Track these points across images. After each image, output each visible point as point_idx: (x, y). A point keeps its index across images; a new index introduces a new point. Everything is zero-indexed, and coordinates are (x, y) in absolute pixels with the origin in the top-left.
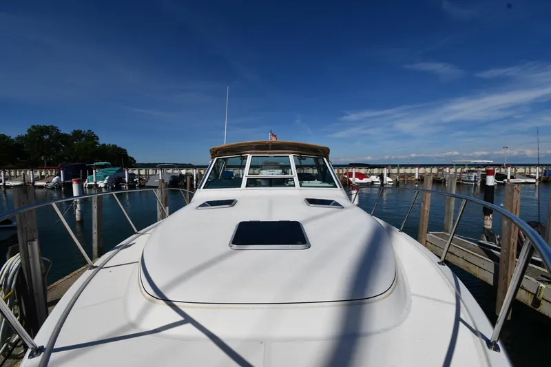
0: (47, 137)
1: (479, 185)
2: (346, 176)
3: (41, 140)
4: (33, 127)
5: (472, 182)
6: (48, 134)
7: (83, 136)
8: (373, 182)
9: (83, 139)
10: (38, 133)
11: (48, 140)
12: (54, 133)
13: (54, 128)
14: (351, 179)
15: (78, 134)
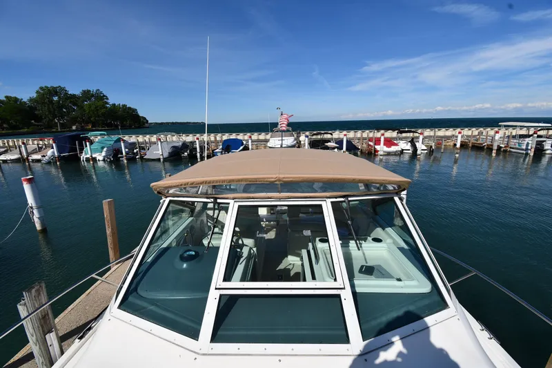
0: (56, 98)
1: (532, 154)
2: (371, 143)
3: (51, 102)
4: (41, 88)
5: (523, 150)
6: (57, 95)
7: (93, 96)
8: (403, 150)
9: (93, 99)
10: (47, 94)
11: (58, 102)
12: (63, 93)
13: (63, 89)
14: (378, 147)
15: (87, 94)
